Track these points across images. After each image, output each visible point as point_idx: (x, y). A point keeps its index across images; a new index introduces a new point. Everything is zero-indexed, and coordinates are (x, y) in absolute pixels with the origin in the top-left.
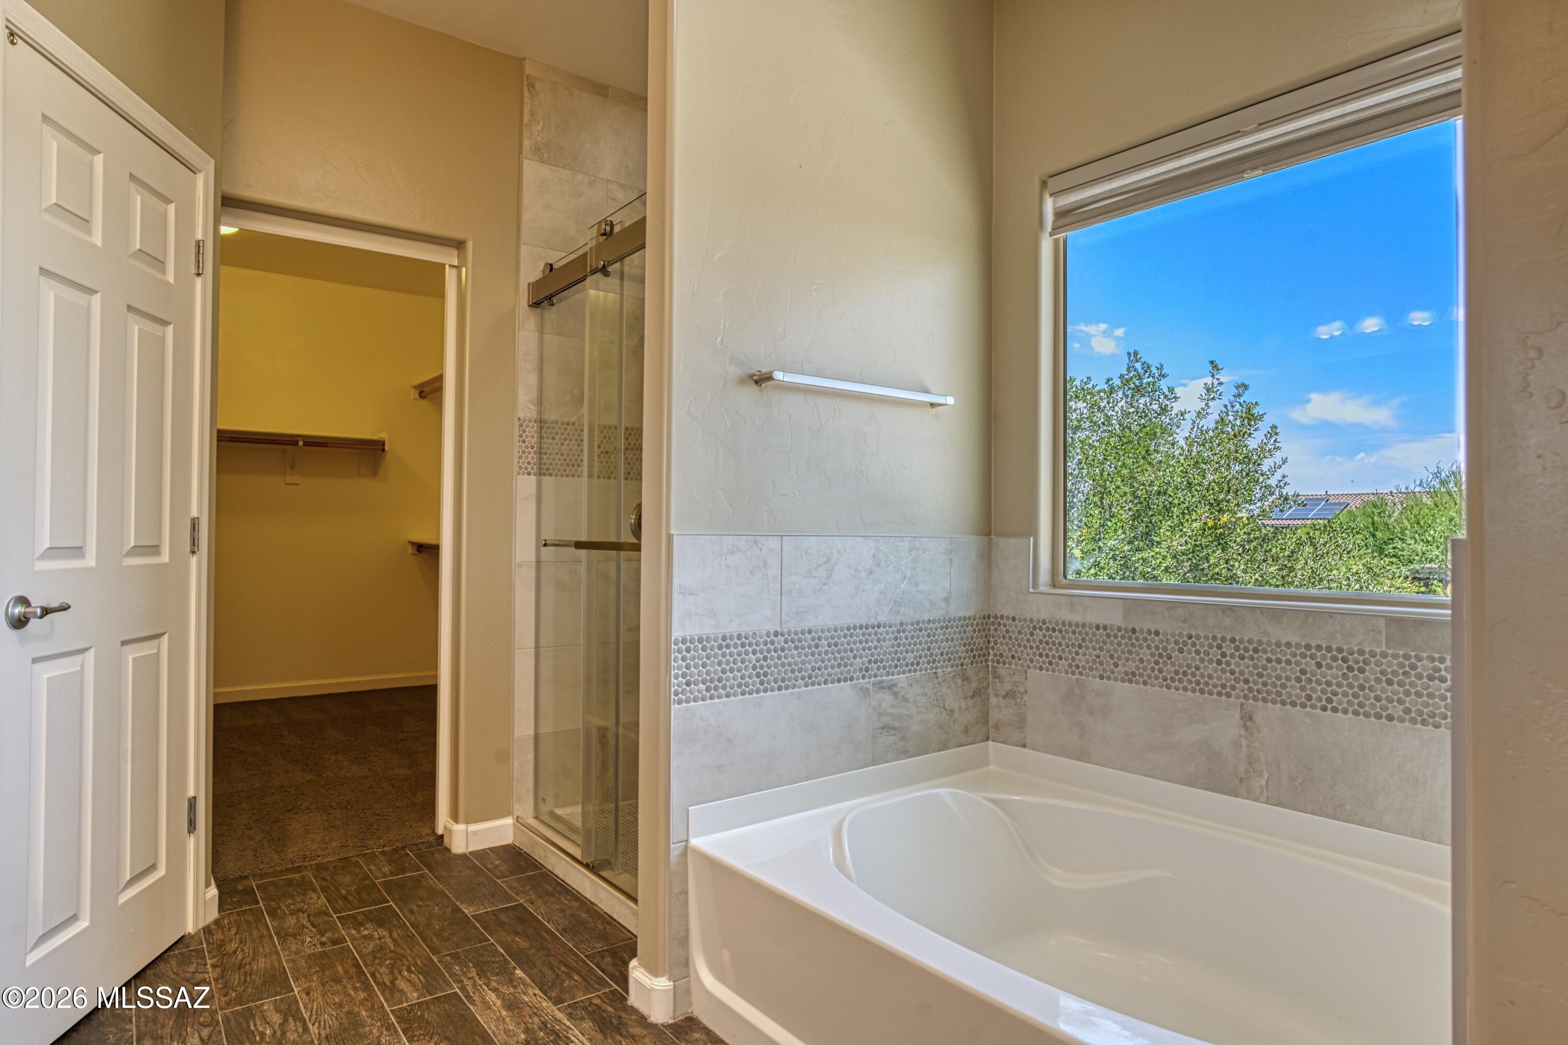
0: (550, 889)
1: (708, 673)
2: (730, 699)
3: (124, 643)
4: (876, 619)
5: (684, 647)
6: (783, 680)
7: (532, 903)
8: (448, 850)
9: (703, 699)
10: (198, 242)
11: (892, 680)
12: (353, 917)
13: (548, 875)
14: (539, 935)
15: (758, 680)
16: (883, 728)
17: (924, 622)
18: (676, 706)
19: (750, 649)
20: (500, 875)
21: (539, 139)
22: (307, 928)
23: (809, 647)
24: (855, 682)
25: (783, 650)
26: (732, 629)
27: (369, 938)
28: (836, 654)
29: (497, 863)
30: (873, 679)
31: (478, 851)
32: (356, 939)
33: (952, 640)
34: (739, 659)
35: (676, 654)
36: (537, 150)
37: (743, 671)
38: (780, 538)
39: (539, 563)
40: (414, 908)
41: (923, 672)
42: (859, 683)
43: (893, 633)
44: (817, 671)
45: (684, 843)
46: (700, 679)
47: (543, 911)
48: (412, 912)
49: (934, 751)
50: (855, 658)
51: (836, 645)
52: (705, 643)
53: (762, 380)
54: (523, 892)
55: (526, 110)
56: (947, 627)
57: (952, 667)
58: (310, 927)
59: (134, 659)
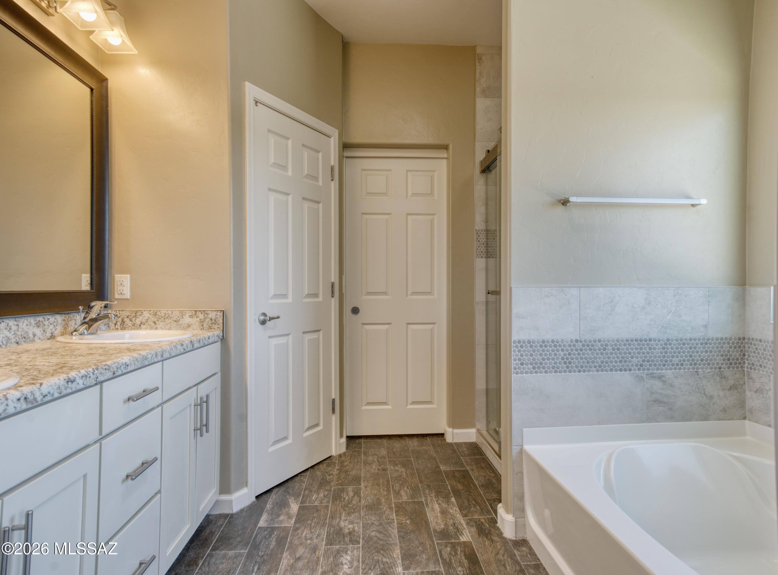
0: (484, 466)
1: (534, 359)
2: (548, 374)
3: (304, 333)
4: (648, 336)
5: (519, 345)
6: (582, 367)
7: (472, 470)
8: (445, 440)
9: (531, 373)
10: (332, 167)
11: (661, 373)
12: (395, 461)
13: (485, 459)
14: (469, 485)
15: (565, 366)
16: (655, 401)
17: (686, 340)
18: (515, 375)
19: (560, 349)
20: (463, 455)
21: (484, 86)
22: (375, 462)
23: (599, 349)
24: (632, 372)
25: (581, 350)
26: (548, 337)
27: (397, 471)
28: (619, 355)
29: (464, 449)
30: (646, 371)
31: (458, 443)
32: (392, 470)
33: (711, 352)
34: (553, 353)
35: (515, 348)
36: (483, 92)
37: (556, 360)
38: (579, 288)
39: (487, 303)
40: (420, 462)
41: (687, 370)
42: (636, 373)
43: (661, 345)
44: (605, 363)
45: (521, 447)
46: (529, 362)
47: (475, 475)
48: (419, 464)
49: (697, 420)
50: (632, 357)
51: (618, 349)
52: (532, 343)
53: (565, 202)
54: (470, 465)
55: (478, 72)
56: (706, 344)
57: (711, 368)
58: (377, 462)
59: (308, 339)
